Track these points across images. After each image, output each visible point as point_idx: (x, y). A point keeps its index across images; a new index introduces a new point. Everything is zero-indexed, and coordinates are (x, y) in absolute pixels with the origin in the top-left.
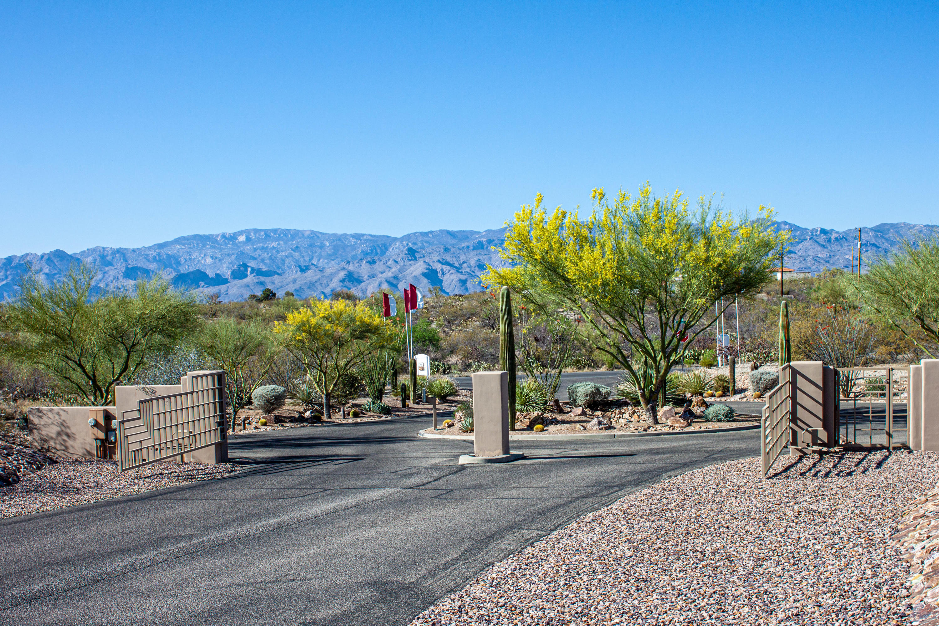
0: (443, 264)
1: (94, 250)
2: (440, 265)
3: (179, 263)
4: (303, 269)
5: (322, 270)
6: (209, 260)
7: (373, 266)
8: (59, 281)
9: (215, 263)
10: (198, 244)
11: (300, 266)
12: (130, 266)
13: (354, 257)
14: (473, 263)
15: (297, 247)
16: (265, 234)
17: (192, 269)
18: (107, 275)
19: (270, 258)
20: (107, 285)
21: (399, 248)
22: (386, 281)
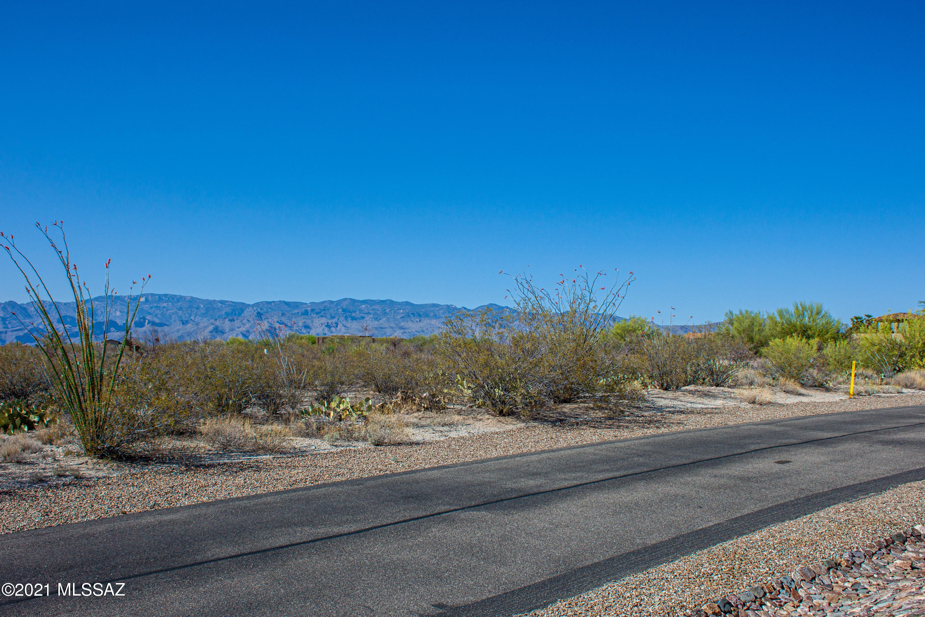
0: (280, 324)
1: (36, 303)
2: (278, 325)
4: (184, 323)
5: (197, 324)
6: (118, 313)
7: (233, 323)
8: (10, 323)
9: (122, 315)
10: (111, 302)
11: (182, 321)
12: (62, 315)
13: (220, 317)
14: (301, 324)
15: (181, 307)
16: (159, 297)
17: (105, 319)
19: (162, 314)
21: (251, 311)
22: (242, 333)
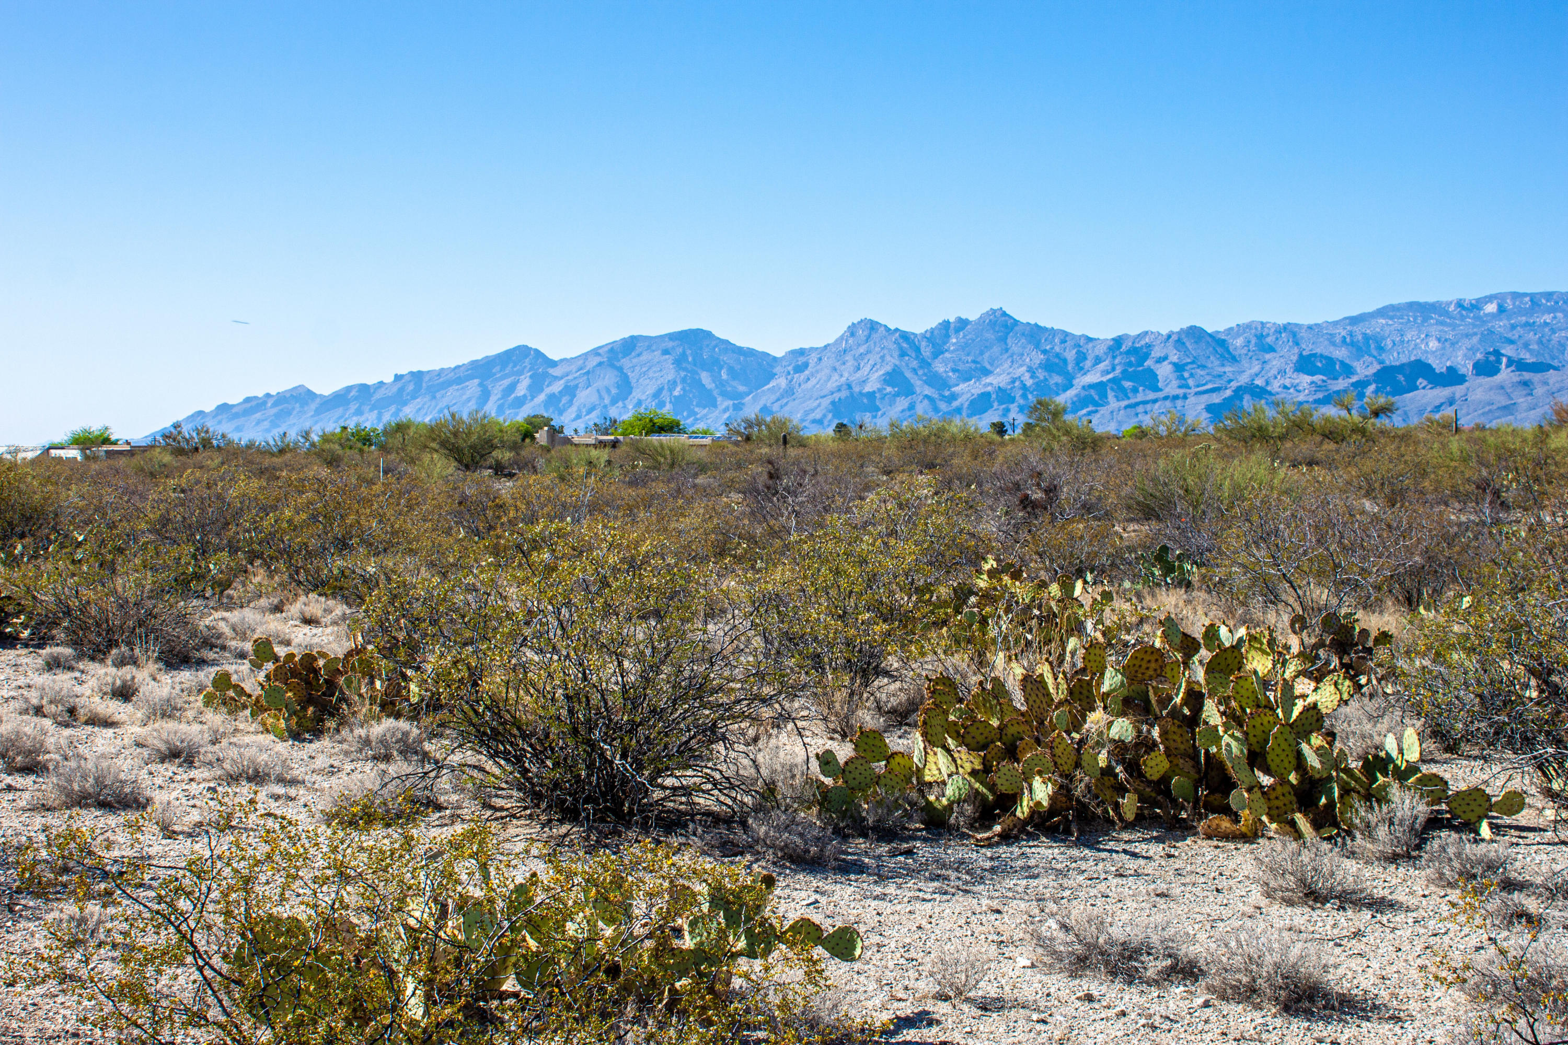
1: (1248, 326)
3: (1381, 349)
6: (1433, 344)
8: (1192, 375)
9: (1444, 348)
10: (1415, 319)
12: (1304, 353)
16: (1532, 300)
17: (1404, 359)
18: (1267, 367)
19: (1540, 341)
20: (1267, 383)
